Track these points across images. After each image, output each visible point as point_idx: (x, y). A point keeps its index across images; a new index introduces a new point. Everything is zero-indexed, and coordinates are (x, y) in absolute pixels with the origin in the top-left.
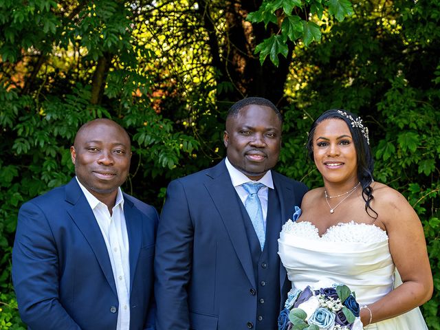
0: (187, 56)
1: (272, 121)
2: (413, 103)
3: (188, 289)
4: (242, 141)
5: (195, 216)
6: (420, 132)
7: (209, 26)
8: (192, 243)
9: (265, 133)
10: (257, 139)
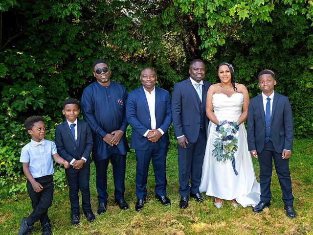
0: (177, 48)
1: (203, 66)
2: (243, 60)
3: (181, 114)
4: (195, 72)
5: (182, 95)
6: (245, 68)
7: (183, 40)
9: (201, 69)
10: (199, 71)
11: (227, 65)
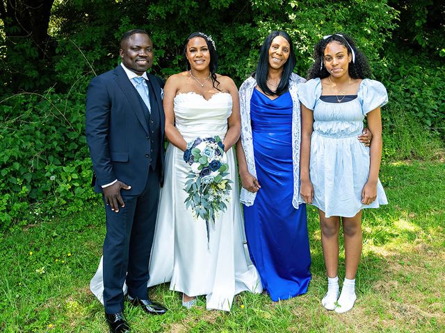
1: (149, 42)
8: (110, 112)
9: (146, 49)
11: (203, 37)
